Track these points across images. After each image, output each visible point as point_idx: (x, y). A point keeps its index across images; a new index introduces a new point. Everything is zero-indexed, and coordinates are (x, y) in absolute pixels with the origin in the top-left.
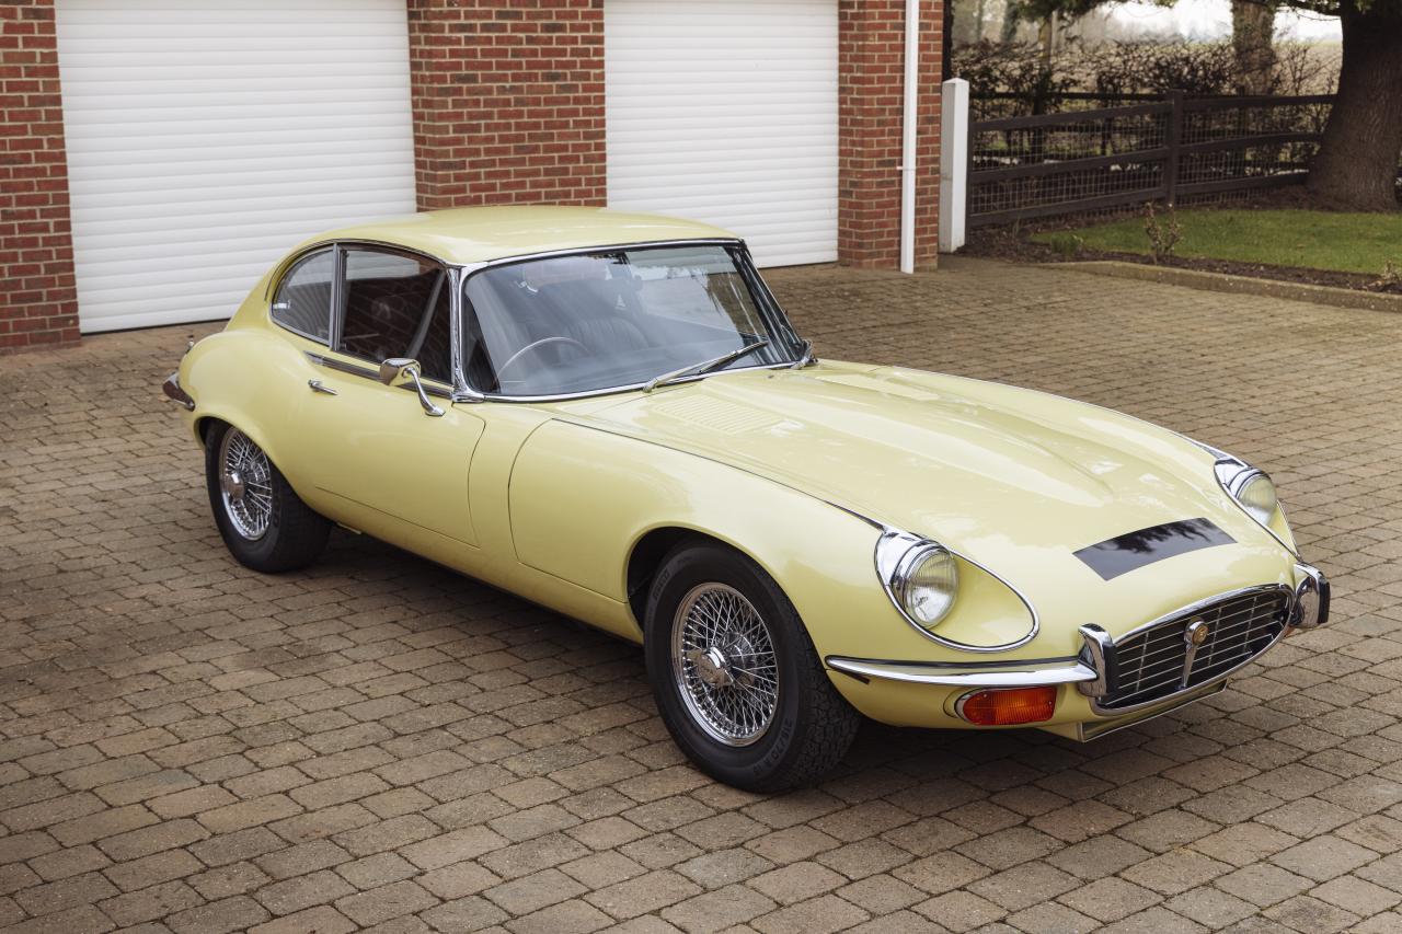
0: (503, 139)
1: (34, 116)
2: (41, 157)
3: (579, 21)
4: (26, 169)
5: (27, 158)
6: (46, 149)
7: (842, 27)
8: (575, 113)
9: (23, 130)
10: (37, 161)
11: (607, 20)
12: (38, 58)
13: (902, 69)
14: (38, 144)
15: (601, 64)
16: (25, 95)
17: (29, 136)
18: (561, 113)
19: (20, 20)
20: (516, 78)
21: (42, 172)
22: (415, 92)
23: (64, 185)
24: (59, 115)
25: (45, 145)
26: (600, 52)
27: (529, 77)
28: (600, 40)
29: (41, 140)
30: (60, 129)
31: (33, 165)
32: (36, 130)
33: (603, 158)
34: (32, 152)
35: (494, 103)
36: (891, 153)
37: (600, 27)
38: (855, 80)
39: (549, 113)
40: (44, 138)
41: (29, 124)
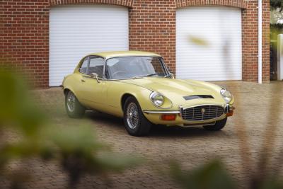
0: (150, 46)
1: (43, 38)
3: (170, 18)
4: (41, 49)
5: (41, 47)
7: (242, 20)
8: (168, 40)
9: (41, 41)
10: (43, 47)
11: (176, 18)
12: (45, 26)
13: (258, 31)
14: (43, 44)
15: (175, 29)
16: (42, 33)
18: (165, 40)
19: (42, 18)
20: (153, 31)
21: (44, 50)
22: (129, 34)
23: (48, 53)
24: (48, 38)
26: (175, 26)
27: (157, 31)
28: (175, 23)
30: (48, 41)
32: (43, 41)
33: (175, 51)
35: (148, 37)
36: (255, 52)
37: (175, 20)
38: (246, 34)
39: (161, 40)
40: (45, 43)
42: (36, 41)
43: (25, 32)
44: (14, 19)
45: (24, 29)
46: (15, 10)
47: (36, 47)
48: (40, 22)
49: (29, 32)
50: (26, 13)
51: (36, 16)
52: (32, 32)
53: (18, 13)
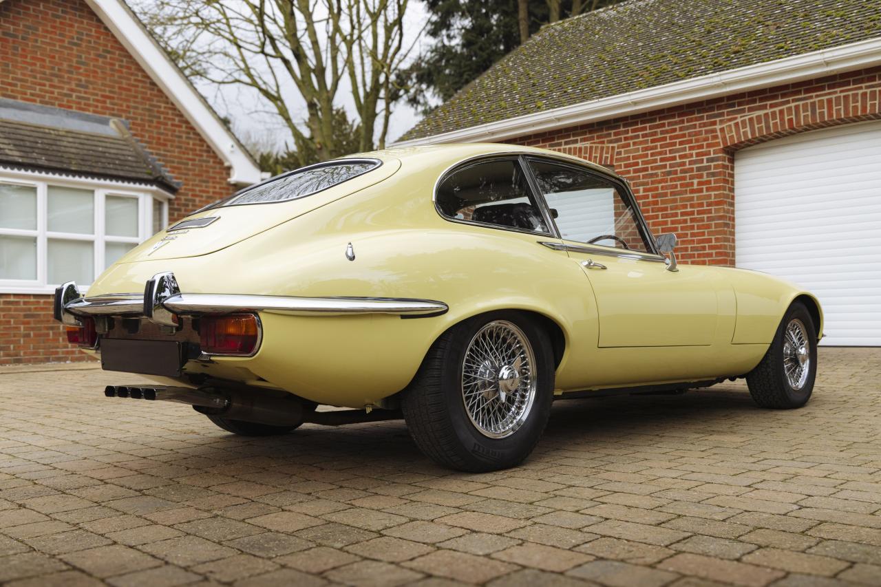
1: (708, 227)
2: (711, 247)
4: (704, 254)
5: (704, 248)
6: (713, 243)
9: (703, 234)
10: (709, 249)
12: (713, 197)
14: (709, 241)
16: (705, 216)
17: (706, 237)
19: (705, 178)
21: (711, 255)
25: (713, 241)
29: (711, 239)
31: (707, 251)
32: (709, 234)
34: (707, 245)
40: (713, 237)
41: (706, 231)
42: (693, 235)
43: (667, 216)
44: (645, 190)
45: (666, 209)
46: (646, 169)
47: (693, 249)
48: (701, 191)
49: (676, 215)
50: (669, 173)
51: (692, 178)
52: (683, 214)
53: (652, 175)
